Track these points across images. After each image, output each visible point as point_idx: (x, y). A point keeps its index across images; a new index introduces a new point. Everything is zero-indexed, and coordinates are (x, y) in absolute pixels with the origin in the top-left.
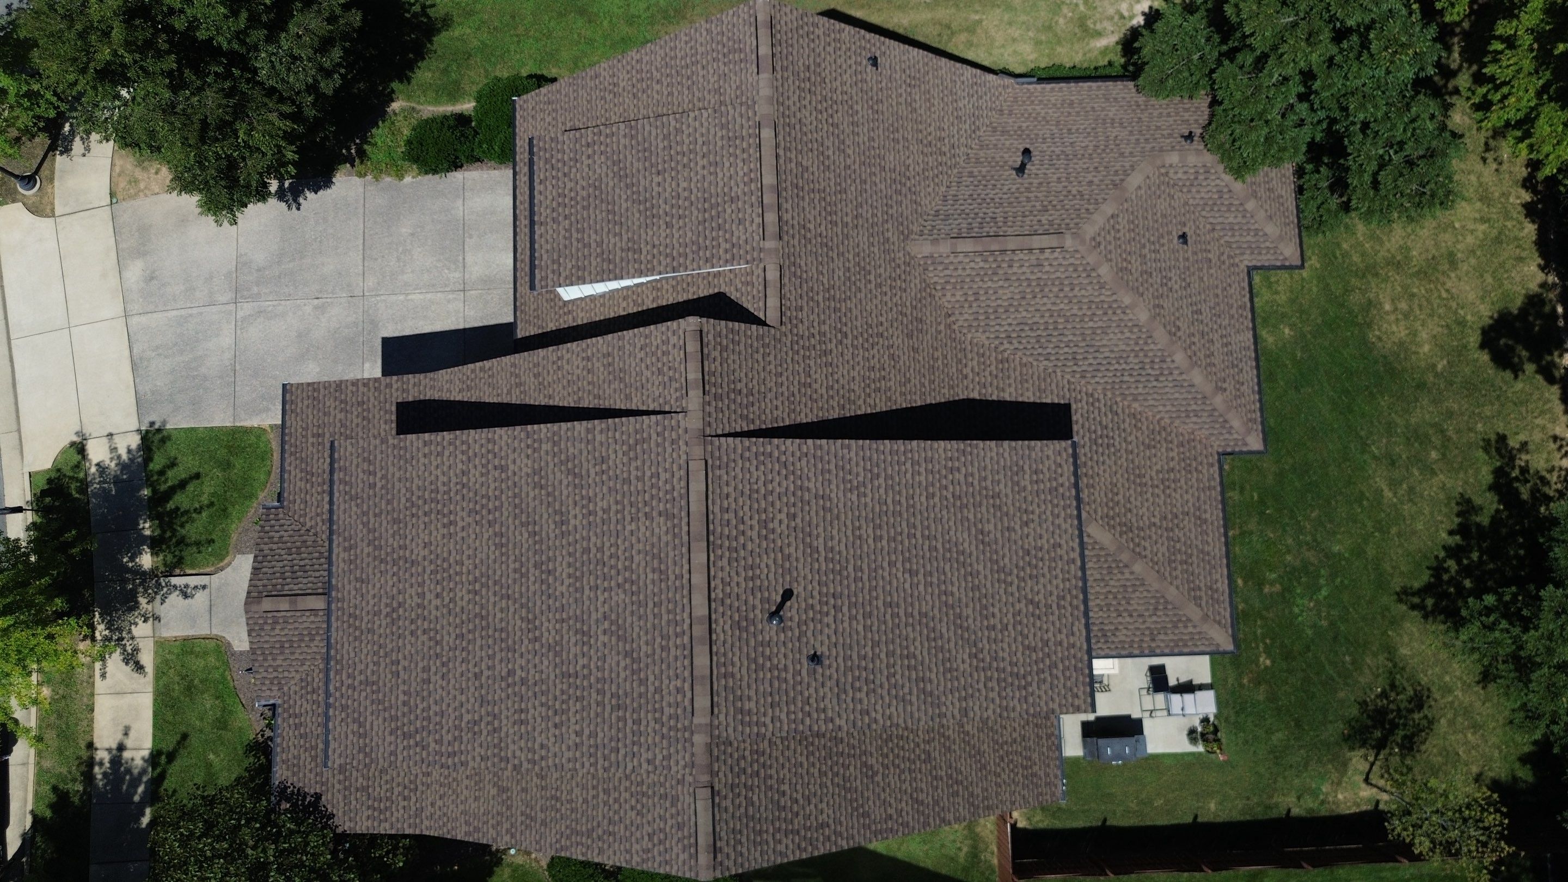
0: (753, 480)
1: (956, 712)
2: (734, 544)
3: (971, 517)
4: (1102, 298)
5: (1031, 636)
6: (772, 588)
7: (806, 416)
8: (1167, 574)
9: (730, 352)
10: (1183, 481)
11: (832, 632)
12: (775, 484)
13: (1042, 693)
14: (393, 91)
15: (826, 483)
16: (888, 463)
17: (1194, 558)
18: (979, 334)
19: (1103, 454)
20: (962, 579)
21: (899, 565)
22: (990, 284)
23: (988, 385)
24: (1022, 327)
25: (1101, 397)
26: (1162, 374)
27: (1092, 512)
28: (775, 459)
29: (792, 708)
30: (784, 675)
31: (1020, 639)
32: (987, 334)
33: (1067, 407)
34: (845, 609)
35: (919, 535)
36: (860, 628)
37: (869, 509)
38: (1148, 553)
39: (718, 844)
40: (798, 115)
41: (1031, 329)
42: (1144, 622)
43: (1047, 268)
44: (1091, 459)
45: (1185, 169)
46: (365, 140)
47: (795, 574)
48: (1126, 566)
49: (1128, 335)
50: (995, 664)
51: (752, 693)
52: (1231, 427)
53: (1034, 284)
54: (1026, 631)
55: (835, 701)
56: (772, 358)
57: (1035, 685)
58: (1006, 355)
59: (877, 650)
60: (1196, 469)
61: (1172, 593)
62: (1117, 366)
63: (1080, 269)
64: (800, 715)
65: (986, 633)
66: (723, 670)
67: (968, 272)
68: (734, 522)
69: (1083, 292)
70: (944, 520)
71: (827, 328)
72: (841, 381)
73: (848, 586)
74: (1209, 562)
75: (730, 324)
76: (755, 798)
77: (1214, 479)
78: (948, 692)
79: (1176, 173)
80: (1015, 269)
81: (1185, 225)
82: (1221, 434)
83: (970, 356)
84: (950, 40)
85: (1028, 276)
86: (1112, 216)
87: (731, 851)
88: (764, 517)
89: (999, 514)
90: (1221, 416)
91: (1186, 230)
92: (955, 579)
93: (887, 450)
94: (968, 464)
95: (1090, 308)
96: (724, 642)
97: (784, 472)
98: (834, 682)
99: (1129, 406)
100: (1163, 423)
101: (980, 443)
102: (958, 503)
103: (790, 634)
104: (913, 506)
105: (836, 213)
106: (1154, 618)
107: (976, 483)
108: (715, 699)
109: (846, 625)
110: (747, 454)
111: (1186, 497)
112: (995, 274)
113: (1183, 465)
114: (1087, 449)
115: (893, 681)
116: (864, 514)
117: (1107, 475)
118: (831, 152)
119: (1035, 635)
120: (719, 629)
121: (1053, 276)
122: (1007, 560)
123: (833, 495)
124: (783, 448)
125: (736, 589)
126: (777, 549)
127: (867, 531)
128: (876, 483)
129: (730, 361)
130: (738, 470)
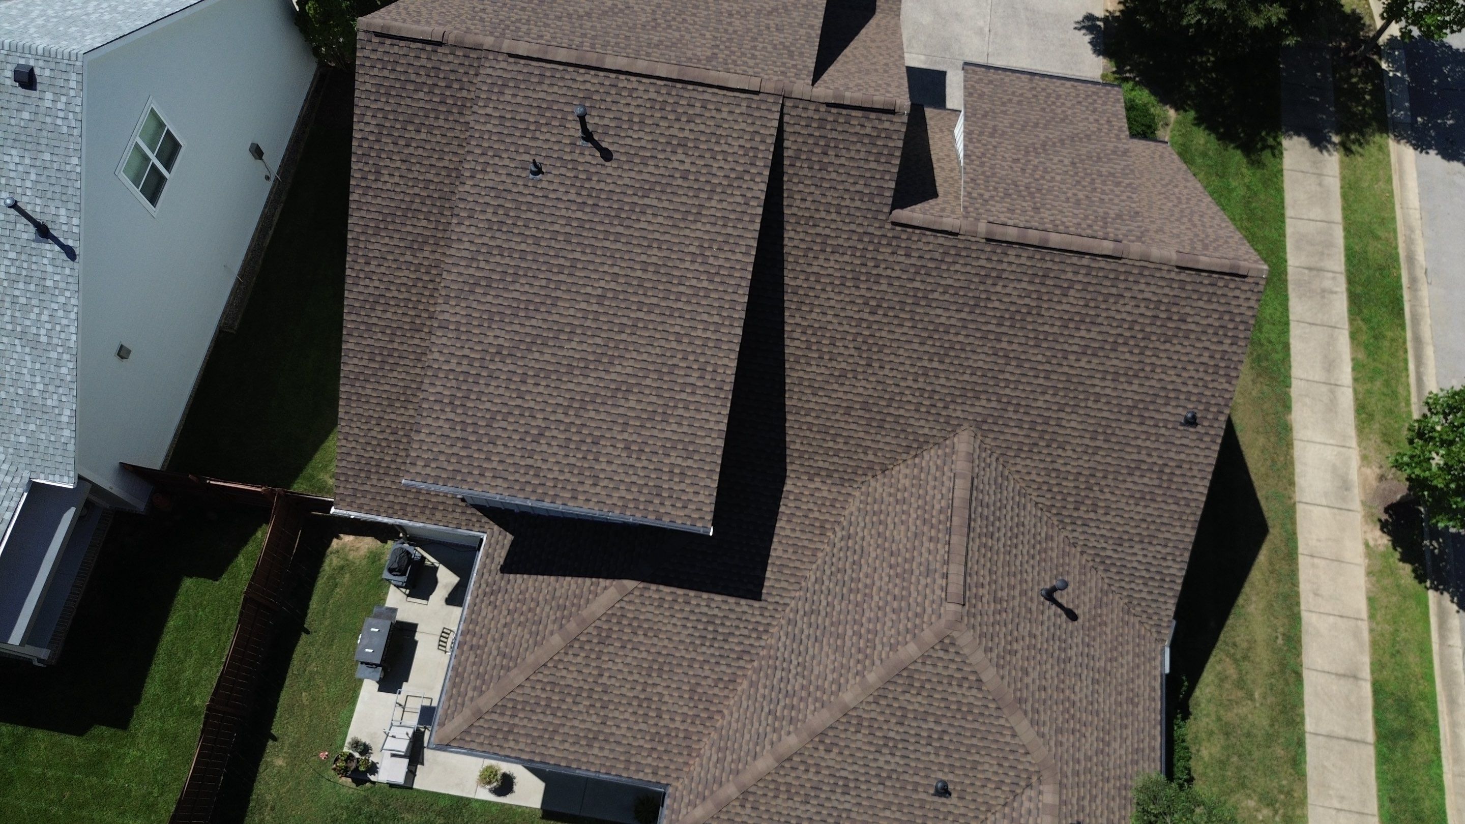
0: (730, 140)
1: (446, 316)
2: (669, 108)
3: (648, 382)
4: (879, 647)
5: (504, 424)
6: (616, 139)
7: (792, 238)
8: (540, 677)
9: (869, 148)
10: (643, 727)
11: (559, 195)
12: (722, 164)
13: (441, 423)
14: (1186, 111)
15: (713, 220)
16: (722, 295)
17: (550, 718)
18: (857, 503)
19: (695, 628)
20: (583, 355)
21: (613, 285)
22: (914, 516)
23: (798, 504)
24: (859, 551)
25: (763, 643)
26: (776, 718)
27: (631, 597)
28: (748, 168)
29: (494, 138)
30: (529, 135)
31: (504, 410)
32: (856, 513)
33: (757, 596)
34: (579, 215)
35: (640, 315)
36: (556, 227)
37: (678, 263)
38: (570, 658)
39: (388, 41)
40: (1128, 294)
41: (854, 563)
42: (494, 640)
43: (923, 581)
44: (692, 612)
45: (1034, 812)
46: (1137, 84)
47: (626, 167)
48: (561, 626)
49: (830, 678)
50: (484, 373)
51: (519, 100)
52: (695, 806)
53: (907, 566)
54: (511, 419)
55: (491, 184)
56: (858, 204)
57: (452, 416)
58: (829, 534)
59: (530, 241)
60: (653, 749)
61: (517, 677)
62: (795, 662)
63: (918, 621)
64: (486, 145)
65: (520, 371)
66: (548, 74)
67: (931, 492)
68: (691, 112)
69: (889, 624)
70: (650, 349)
71: (884, 287)
72: (823, 296)
73: (601, 222)
74: (541, 737)
75: (898, 153)
76: (421, 95)
77: (637, 771)
78: (469, 311)
79: (1030, 799)
80: (926, 544)
81: (961, 798)
82: (690, 792)
83: (834, 489)
84: (1228, 655)
85: (917, 559)
86: (979, 680)
87: (378, 55)
88: (691, 144)
89: (644, 416)
90: (712, 792)
91: (954, 798)
92: (584, 347)
93: (736, 297)
94: (706, 391)
95: (869, 631)
96: (574, 80)
97: (733, 175)
98: (510, 187)
99: (745, 676)
100: (717, 717)
101: (726, 411)
102: (665, 370)
103: (568, 149)
104: (671, 315)
105: (1012, 326)
106: (495, 653)
107: (683, 396)
108: (522, 62)
109: (563, 212)
110: (758, 138)
111: (624, 725)
112: (925, 521)
113: (663, 732)
114: (705, 610)
115: (495, 252)
116: (674, 256)
117: (669, 627)
118: (1083, 333)
119: (505, 429)
120: (588, 77)
121: (912, 588)
122: (592, 414)
123: (699, 225)
124: (758, 179)
125: (623, 102)
126: (655, 153)
127: (655, 256)
128: (704, 277)
129: (859, 146)
130: (743, 126)
